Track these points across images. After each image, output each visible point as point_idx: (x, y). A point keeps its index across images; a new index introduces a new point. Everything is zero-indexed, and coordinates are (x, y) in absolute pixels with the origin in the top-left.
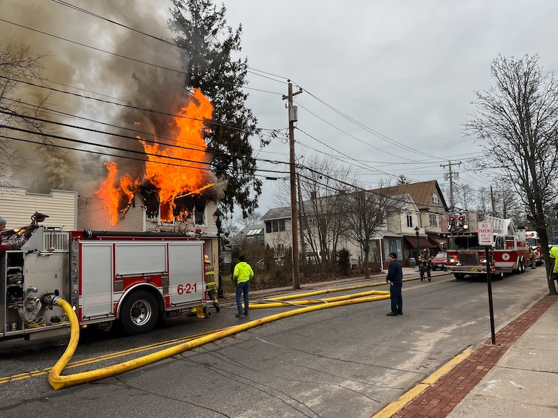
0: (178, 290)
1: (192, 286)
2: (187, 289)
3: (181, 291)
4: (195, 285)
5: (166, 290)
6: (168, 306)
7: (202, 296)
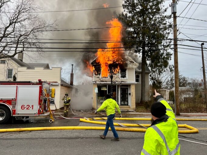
2: (27, 107)
3: (23, 108)
4: (33, 106)
5: (14, 107)
6: (14, 114)
7: (37, 112)
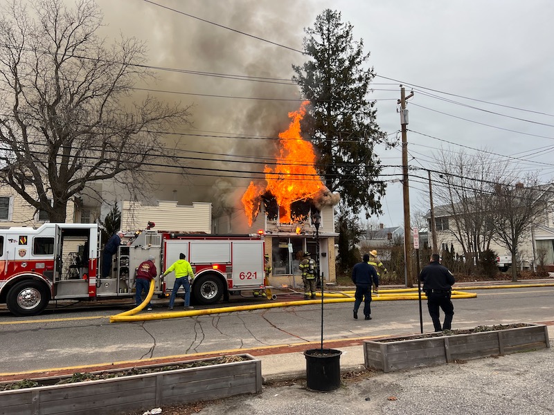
0: (240, 276)
1: (252, 274)
2: (248, 276)
3: (242, 277)
4: (255, 273)
5: (230, 276)
6: (231, 287)
7: (261, 282)
